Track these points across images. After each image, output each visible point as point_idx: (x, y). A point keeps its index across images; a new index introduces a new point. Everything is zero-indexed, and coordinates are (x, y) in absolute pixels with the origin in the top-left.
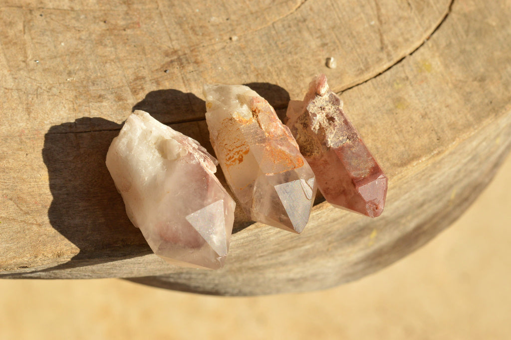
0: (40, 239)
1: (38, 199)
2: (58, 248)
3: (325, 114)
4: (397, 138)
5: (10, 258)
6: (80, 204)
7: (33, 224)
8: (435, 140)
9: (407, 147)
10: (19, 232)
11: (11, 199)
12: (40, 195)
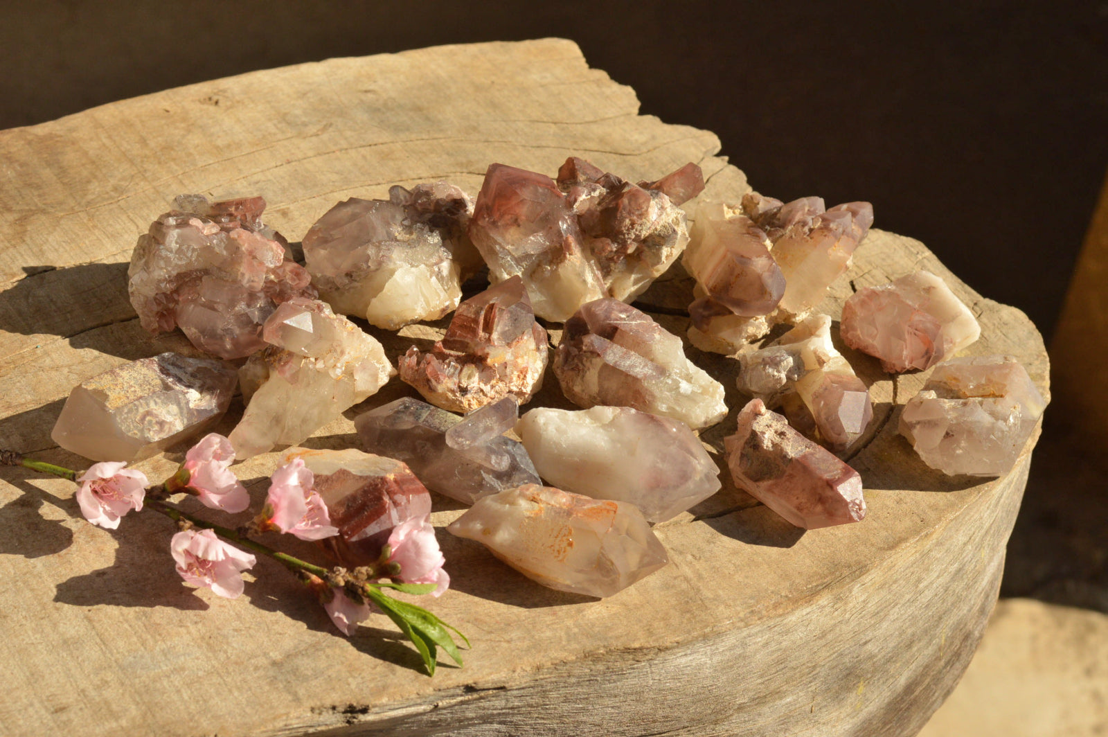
0: (514, 653)
1: (498, 619)
2: (536, 660)
3: (773, 431)
4: (875, 524)
5: (487, 675)
6: (546, 619)
7: (500, 641)
8: (919, 522)
9: (890, 532)
10: (487, 650)
11: (468, 622)
12: (499, 615)
